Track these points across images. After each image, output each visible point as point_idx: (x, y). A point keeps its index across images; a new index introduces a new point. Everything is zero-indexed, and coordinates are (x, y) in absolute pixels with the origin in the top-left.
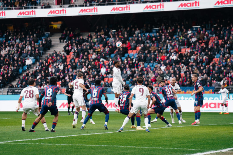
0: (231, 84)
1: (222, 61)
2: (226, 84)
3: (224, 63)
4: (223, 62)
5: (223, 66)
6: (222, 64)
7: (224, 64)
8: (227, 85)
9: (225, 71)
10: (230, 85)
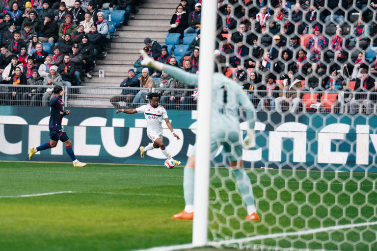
0: (32, 78)
1: (8, 7)
2: (17, 78)
3: (15, 12)
4: (12, 10)
5: (11, 21)
6: (10, 15)
7: (15, 15)
8: (19, 81)
9: (16, 36)
10: (29, 80)
